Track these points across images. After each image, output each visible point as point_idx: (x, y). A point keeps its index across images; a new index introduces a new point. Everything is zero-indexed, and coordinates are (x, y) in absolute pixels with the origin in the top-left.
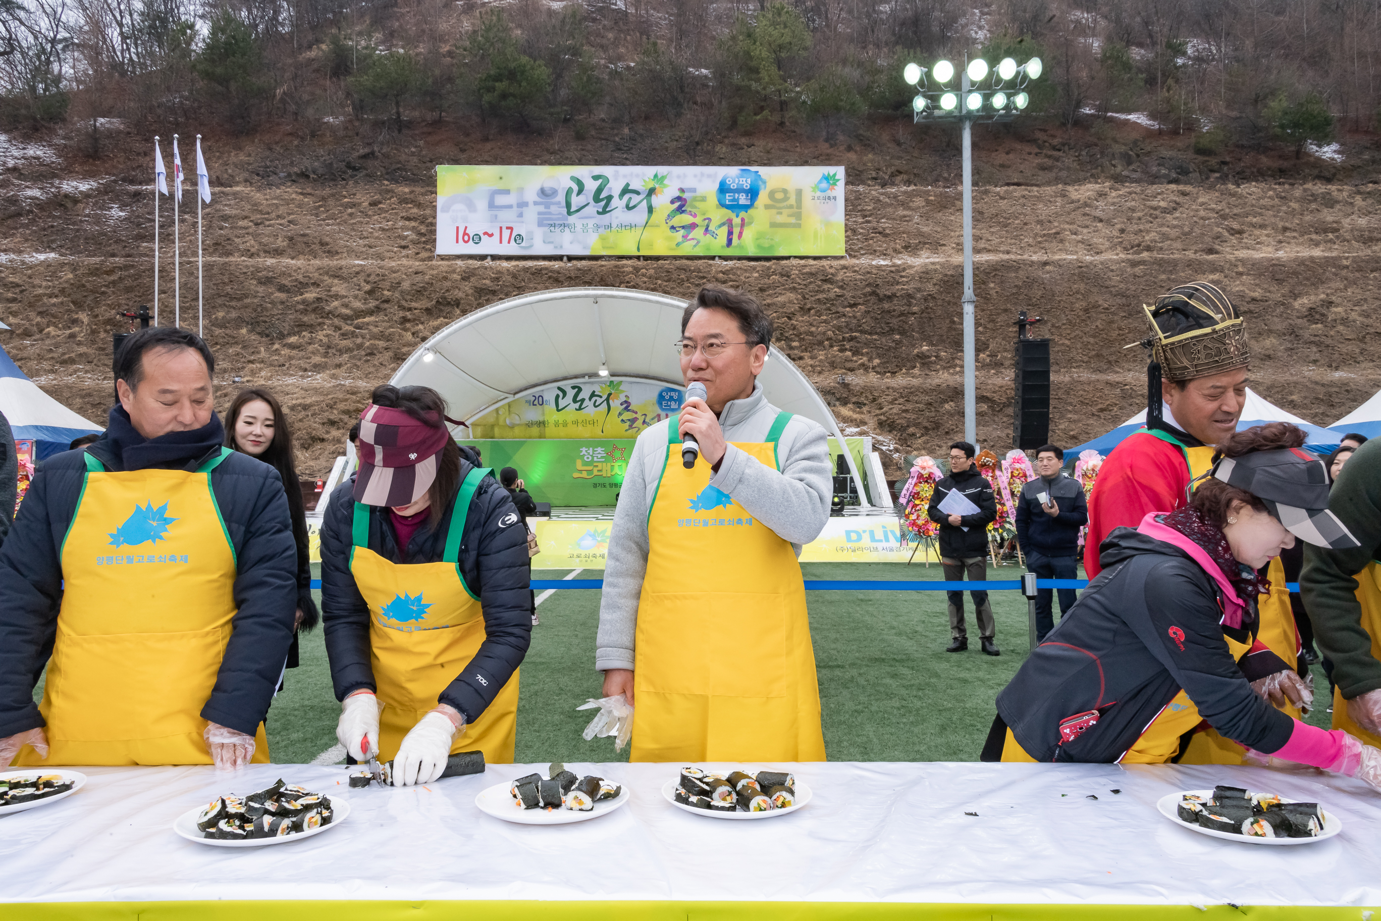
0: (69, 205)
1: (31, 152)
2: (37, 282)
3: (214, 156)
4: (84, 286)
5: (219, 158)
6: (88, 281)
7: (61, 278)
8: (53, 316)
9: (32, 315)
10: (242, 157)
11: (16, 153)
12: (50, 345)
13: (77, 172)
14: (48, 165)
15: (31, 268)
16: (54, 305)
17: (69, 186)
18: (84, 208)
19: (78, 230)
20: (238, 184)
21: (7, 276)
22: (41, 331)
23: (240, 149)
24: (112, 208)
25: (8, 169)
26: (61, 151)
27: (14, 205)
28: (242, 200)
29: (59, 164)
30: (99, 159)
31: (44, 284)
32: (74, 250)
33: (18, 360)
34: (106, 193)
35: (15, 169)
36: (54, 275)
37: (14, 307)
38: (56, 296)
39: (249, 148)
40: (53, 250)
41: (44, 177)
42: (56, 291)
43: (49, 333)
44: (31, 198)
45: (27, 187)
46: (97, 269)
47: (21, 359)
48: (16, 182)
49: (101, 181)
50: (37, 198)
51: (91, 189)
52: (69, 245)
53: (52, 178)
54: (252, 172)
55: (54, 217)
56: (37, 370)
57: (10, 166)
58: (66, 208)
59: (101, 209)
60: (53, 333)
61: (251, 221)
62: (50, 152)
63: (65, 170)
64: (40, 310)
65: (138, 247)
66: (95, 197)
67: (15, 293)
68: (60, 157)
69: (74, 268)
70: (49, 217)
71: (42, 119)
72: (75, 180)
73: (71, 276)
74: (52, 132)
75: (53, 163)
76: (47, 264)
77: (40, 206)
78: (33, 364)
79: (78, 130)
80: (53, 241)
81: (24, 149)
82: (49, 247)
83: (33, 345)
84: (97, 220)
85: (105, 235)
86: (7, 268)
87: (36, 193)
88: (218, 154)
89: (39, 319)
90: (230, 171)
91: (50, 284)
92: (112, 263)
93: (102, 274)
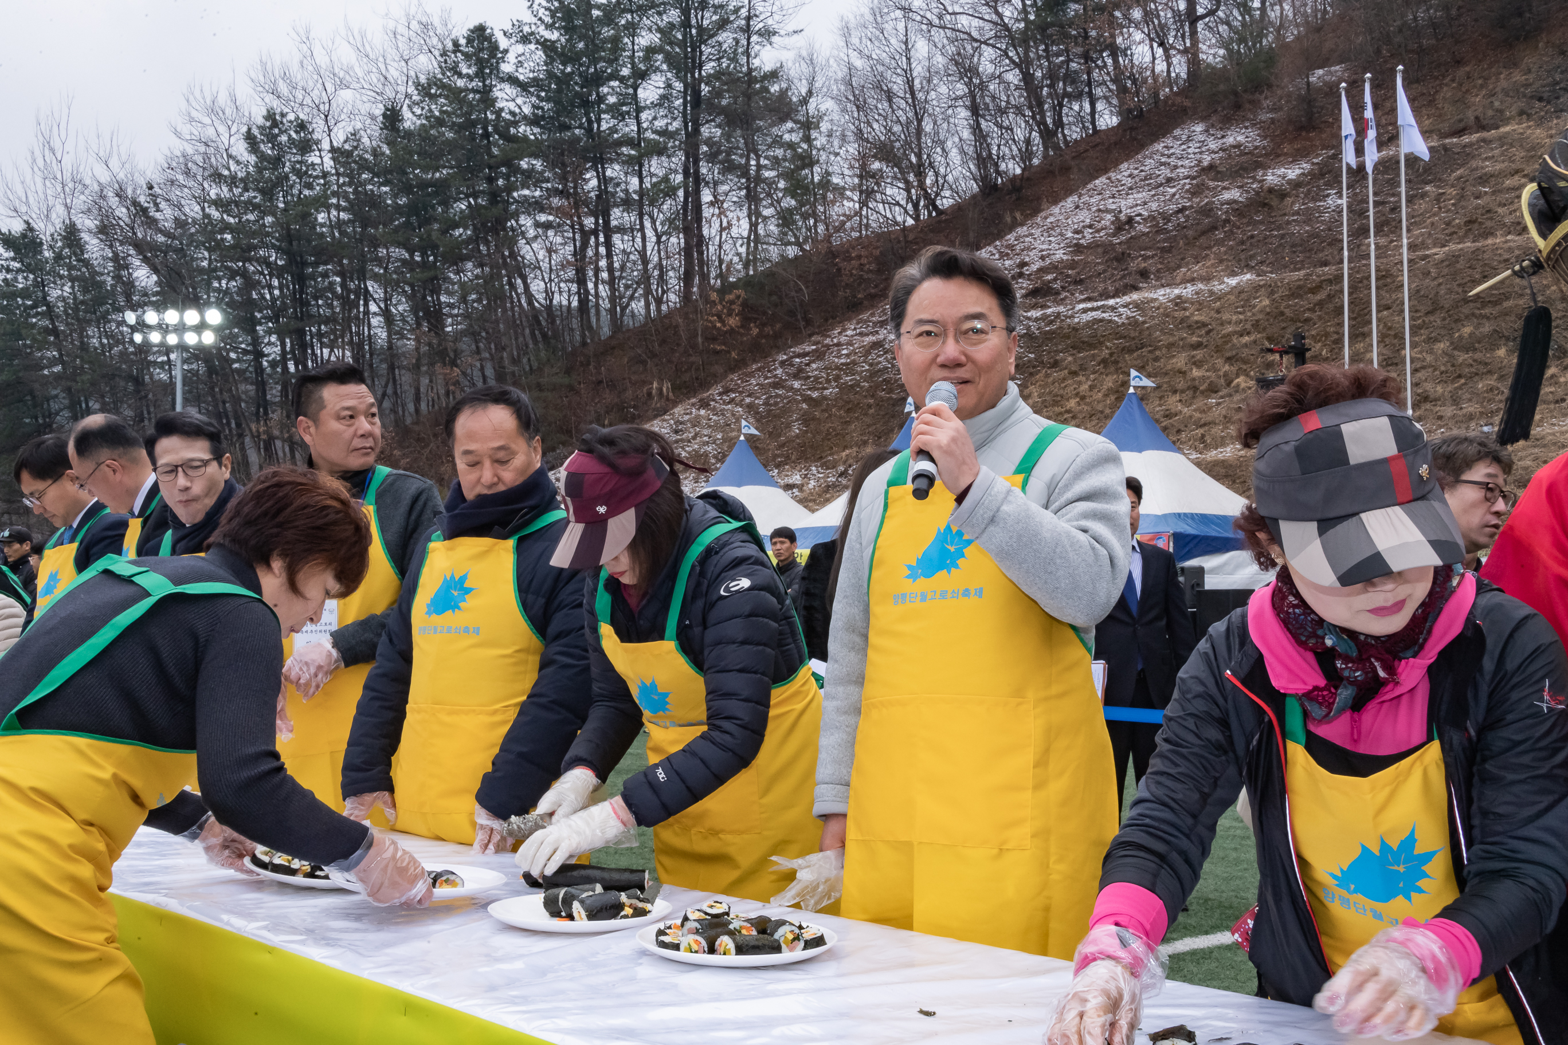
0: (1274, 203)
1: (1230, 140)
2: (1226, 316)
3: (1475, 87)
4: (1282, 314)
5: (1482, 86)
6: (1288, 306)
7: (1254, 306)
8: (1245, 362)
9: (1219, 362)
10: (1518, 77)
11: (1213, 145)
12: (1239, 402)
13: (1286, 154)
14: (1250, 153)
15: (1219, 299)
16: (1246, 345)
17: (1273, 177)
18: (1293, 203)
19: (1283, 237)
20: (1507, 121)
21: (1192, 314)
22: (1229, 384)
23: (1515, 65)
24: (1328, 195)
25: (1203, 169)
26: (1266, 130)
27: (1208, 216)
28: (1512, 146)
29: (1264, 148)
30: (1314, 128)
31: (1234, 318)
32: (1278, 265)
33: (1201, 426)
34: (1322, 175)
35: (1211, 167)
36: (1247, 304)
37: (1199, 354)
38: (1248, 333)
39: (1529, 60)
40: (1250, 268)
41: (1245, 169)
42: (1248, 326)
43: (1238, 385)
44: (1229, 202)
45: (1224, 188)
46: (1300, 287)
47: (1205, 425)
48: (1211, 184)
49: (1315, 161)
50: (1235, 201)
51: (1303, 174)
52: (1272, 258)
53: (1255, 170)
54: (1532, 97)
55: (1255, 224)
56: (1223, 438)
57: (1205, 164)
58: (1271, 207)
59: (1315, 200)
60: (1243, 385)
61: (1525, 176)
62: (1253, 133)
63: (1270, 154)
64: (1229, 354)
65: (1359, 246)
66: (1309, 183)
67: (1200, 336)
68: (1265, 138)
69: (1271, 289)
70: (1248, 224)
71: (1245, 91)
72: (1283, 165)
73: (1266, 302)
74: (1256, 104)
75: (1256, 148)
76: (1239, 291)
77: (1240, 210)
78: (1217, 430)
79: (1289, 95)
80: (1252, 257)
81: (1223, 137)
82: (1247, 266)
83: (1218, 404)
84: (1309, 216)
85: (1317, 236)
86: (1192, 303)
87: (1233, 194)
88: (1480, 82)
89: (1227, 367)
90: (1497, 104)
91: (1241, 317)
92: (1319, 276)
93: (1306, 293)
